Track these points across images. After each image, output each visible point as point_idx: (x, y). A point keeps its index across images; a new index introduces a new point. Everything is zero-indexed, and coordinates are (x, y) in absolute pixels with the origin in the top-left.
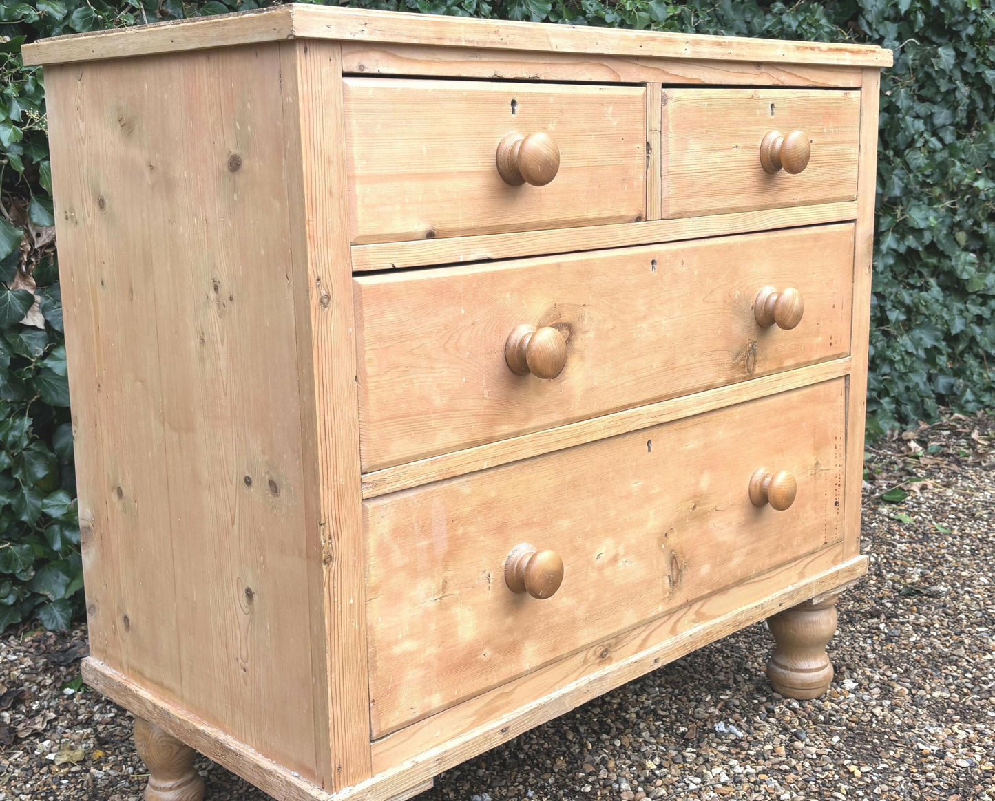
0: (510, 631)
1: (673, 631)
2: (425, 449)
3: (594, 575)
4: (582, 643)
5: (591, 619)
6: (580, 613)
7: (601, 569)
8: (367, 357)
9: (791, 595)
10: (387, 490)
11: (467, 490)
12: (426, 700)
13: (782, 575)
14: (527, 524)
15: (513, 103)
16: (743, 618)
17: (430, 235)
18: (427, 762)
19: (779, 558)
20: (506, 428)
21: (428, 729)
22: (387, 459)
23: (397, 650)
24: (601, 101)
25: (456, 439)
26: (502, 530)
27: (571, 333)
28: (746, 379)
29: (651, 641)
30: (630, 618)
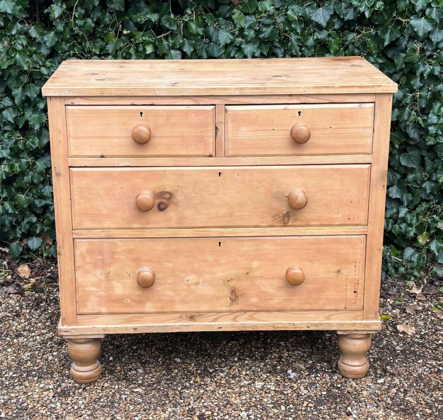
0: (139, 296)
1: (234, 319)
2: (99, 227)
3: (185, 287)
4: (177, 310)
5: (182, 302)
6: (177, 299)
7: (189, 285)
8: (75, 193)
9: (317, 325)
10: (83, 237)
11: (120, 243)
12: (100, 308)
13: (312, 315)
14: (149, 261)
15: (141, 113)
16: (280, 326)
17: (102, 157)
18: (99, 328)
19: (307, 307)
20: (136, 226)
21: (101, 318)
22: (82, 227)
23: (87, 289)
24: (187, 112)
25: (113, 226)
26: (137, 261)
27: (171, 196)
28: (282, 226)
29: (220, 320)
30: (204, 307)
